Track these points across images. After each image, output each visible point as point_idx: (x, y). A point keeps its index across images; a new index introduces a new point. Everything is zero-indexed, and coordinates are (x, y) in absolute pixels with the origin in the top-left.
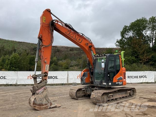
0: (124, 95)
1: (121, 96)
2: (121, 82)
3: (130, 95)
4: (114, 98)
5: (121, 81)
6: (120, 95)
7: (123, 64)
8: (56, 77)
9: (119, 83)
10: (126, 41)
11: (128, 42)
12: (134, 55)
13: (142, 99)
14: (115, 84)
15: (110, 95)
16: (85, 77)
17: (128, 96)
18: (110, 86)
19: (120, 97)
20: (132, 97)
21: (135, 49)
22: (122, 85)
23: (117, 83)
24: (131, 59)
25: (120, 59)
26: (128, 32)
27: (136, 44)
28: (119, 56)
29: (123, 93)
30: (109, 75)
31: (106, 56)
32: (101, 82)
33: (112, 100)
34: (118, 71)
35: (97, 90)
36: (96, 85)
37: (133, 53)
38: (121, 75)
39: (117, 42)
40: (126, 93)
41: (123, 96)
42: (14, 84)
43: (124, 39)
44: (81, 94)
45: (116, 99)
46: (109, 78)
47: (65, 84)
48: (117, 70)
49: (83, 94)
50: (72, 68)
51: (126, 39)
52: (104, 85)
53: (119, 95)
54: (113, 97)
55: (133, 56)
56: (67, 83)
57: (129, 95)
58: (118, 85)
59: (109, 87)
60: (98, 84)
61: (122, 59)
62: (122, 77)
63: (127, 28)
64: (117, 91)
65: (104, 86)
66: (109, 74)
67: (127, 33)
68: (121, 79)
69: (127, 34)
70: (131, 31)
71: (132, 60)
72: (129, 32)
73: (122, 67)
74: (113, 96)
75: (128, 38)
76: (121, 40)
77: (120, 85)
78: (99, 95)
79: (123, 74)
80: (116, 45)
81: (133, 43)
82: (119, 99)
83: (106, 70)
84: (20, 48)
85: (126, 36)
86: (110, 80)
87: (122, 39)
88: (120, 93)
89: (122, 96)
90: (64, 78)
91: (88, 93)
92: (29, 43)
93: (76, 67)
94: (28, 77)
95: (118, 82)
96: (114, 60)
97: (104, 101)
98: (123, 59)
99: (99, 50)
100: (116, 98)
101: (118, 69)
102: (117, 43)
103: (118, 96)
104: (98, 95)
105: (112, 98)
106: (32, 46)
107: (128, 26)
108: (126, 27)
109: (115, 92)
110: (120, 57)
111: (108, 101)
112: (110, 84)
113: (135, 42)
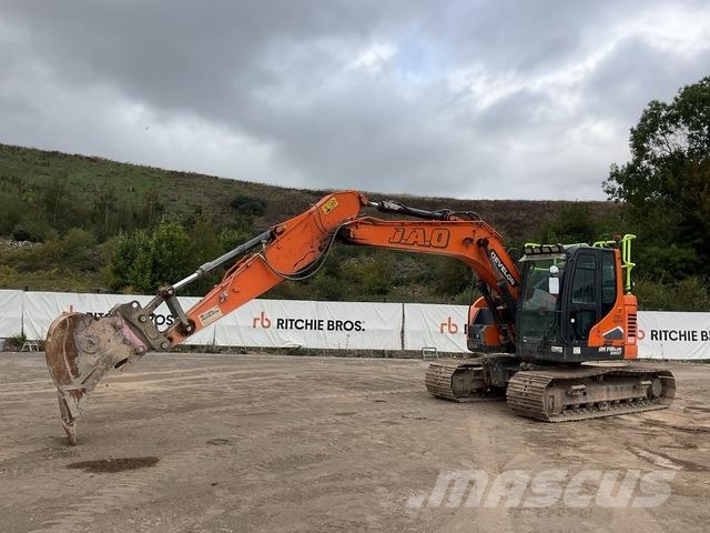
0: (628, 395)
1: (614, 397)
2: (616, 347)
3: (651, 397)
4: (590, 400)
5: (616, 342)
6: (611, 393)
7: (629, 284)
8: (357, 326)
9: (612, 349)
10: (656, 172)
11: (665, 179)
12: (689, 237)
13: (698, 411)
14: (593, 353)
15: (575, 387)
16: (485, 327)
17: (644, 399)
18: (576, 360)
19: (612, 399)
20: (657, 403)
21: (698, 213)
22: (620, 357)
23: (602, 349)
24: (678, 259)
25: (618, 262)
26: (666, 131)
27: (701, 190)
28: (614, 252)
29: (625, 386)
30: (573, 321)
31: (565, 252)
32: (546, 344)
33: (583, 406)
34: (607, 308)
35: (528, 370)
36: (527, 354)
37: (684, 228)
38: (619, 321)
39: (612, 177)
40: (634, 387)
41: (624, 397)
42: (205, 344)
43: (645, 163)
44: (468, 383)
45: (596, 405)
46: (575, 329)
47: (391, 354)
48: (603, 305)
49: (475, 386)
50: (403, 289)
51: (657, 165)
52: (557, 353)
53: (608, 390)
54: (588, 396)
55: (688, 241)
56: (400, 348)
57: (645, 395)
58: (606, 356)
59: (574, 363)
60: (531, 352)
61: (623, 263)
62: (624, 328)
63: (664, 113)
64: (601, 378)
65: (553, 359)
66: (573, 315)
67: (663, 135)
68: (618, 335)
69: (662, 138)
70: (678, 127)
71: (683, 261)
72: (671, 133)
73: (625, 293)
74: (585, 394)
75: (667, 159)
76: (631, 169)
77: (615, 358)
78: (538, 385)
79: (627, 317)
80: (608, 192)
81: (686, 183)
82: (606, 408)
83: (564, 302)
84: (179, 197)
85: (658, 152)
86: (578, 338)
87: (637, 162)
88: (611, 387)
89: (620, 398)
90: (387, 328)
91: (495, 381)
92: (216, 178)
93: (419, 289)
94: (255, 320)
95: (604, 345)
96: (594, 267)
97: (556, 406)
98: (630, 264)
99: (523, 209)
100: (597, 400)
101: (608, 300)
102: (615, 184)
103: (603, 394)
104: (534, 384)
105: (582, 401)
106: (226, 192)
107: (669, 104)
108: (656, 106)
109: (594, 380)
110: (618, 256)
111: (569, 407)
112: (577, 350)
113: (699, 180)
